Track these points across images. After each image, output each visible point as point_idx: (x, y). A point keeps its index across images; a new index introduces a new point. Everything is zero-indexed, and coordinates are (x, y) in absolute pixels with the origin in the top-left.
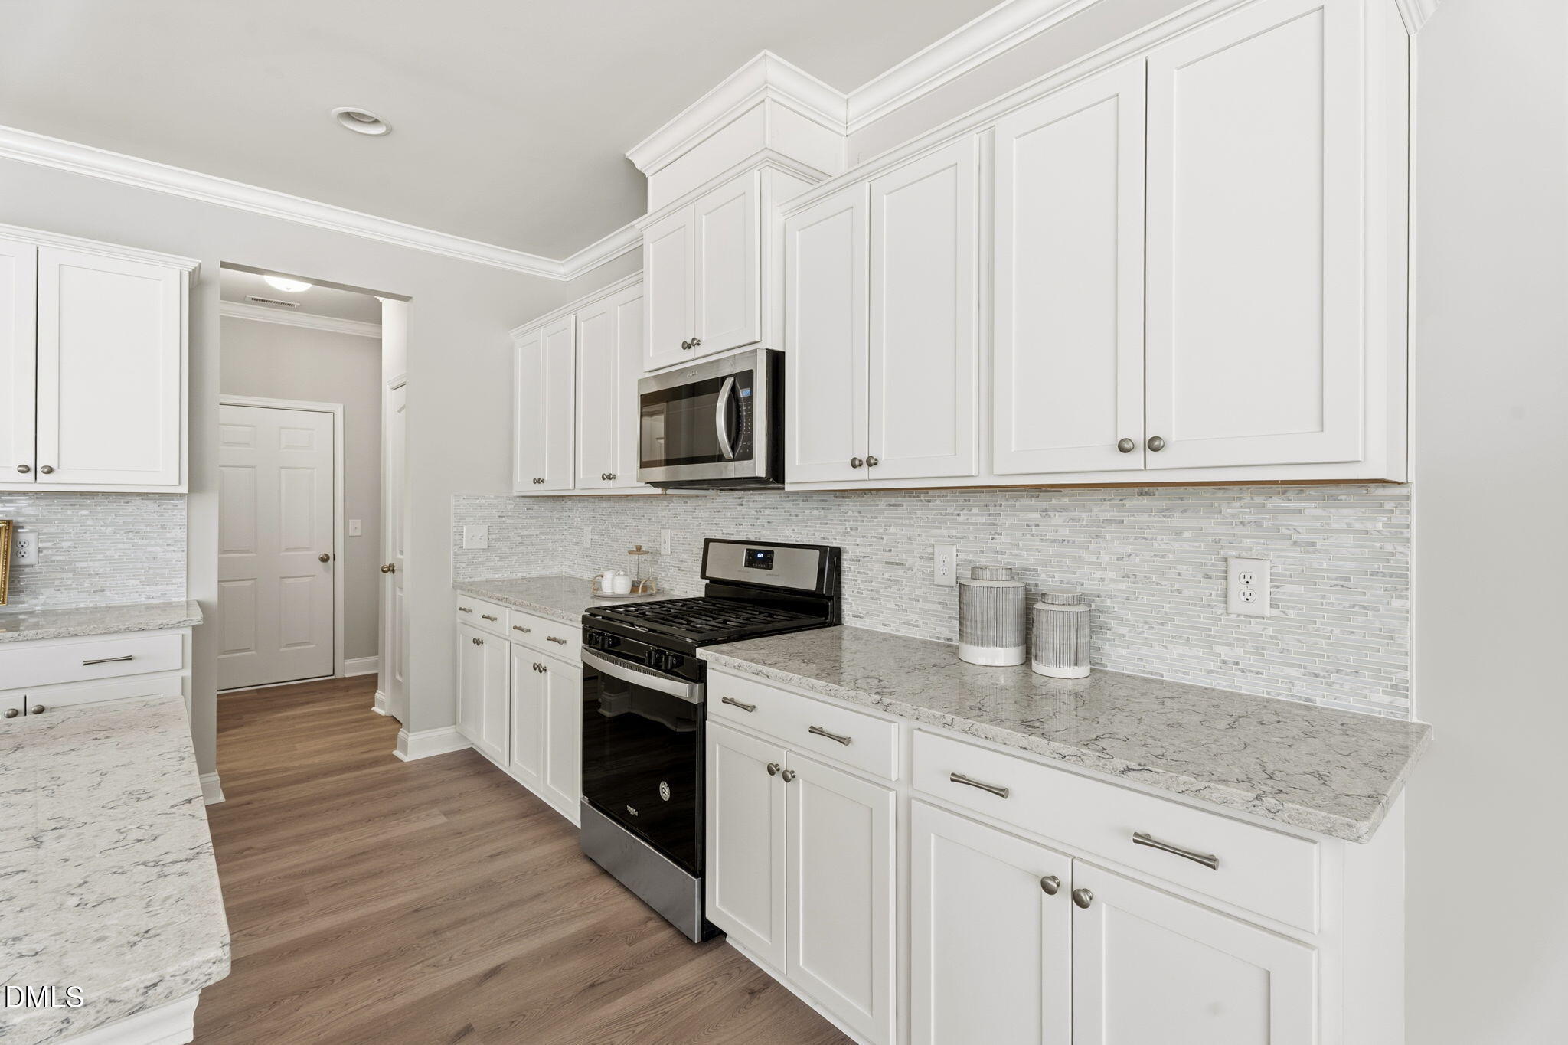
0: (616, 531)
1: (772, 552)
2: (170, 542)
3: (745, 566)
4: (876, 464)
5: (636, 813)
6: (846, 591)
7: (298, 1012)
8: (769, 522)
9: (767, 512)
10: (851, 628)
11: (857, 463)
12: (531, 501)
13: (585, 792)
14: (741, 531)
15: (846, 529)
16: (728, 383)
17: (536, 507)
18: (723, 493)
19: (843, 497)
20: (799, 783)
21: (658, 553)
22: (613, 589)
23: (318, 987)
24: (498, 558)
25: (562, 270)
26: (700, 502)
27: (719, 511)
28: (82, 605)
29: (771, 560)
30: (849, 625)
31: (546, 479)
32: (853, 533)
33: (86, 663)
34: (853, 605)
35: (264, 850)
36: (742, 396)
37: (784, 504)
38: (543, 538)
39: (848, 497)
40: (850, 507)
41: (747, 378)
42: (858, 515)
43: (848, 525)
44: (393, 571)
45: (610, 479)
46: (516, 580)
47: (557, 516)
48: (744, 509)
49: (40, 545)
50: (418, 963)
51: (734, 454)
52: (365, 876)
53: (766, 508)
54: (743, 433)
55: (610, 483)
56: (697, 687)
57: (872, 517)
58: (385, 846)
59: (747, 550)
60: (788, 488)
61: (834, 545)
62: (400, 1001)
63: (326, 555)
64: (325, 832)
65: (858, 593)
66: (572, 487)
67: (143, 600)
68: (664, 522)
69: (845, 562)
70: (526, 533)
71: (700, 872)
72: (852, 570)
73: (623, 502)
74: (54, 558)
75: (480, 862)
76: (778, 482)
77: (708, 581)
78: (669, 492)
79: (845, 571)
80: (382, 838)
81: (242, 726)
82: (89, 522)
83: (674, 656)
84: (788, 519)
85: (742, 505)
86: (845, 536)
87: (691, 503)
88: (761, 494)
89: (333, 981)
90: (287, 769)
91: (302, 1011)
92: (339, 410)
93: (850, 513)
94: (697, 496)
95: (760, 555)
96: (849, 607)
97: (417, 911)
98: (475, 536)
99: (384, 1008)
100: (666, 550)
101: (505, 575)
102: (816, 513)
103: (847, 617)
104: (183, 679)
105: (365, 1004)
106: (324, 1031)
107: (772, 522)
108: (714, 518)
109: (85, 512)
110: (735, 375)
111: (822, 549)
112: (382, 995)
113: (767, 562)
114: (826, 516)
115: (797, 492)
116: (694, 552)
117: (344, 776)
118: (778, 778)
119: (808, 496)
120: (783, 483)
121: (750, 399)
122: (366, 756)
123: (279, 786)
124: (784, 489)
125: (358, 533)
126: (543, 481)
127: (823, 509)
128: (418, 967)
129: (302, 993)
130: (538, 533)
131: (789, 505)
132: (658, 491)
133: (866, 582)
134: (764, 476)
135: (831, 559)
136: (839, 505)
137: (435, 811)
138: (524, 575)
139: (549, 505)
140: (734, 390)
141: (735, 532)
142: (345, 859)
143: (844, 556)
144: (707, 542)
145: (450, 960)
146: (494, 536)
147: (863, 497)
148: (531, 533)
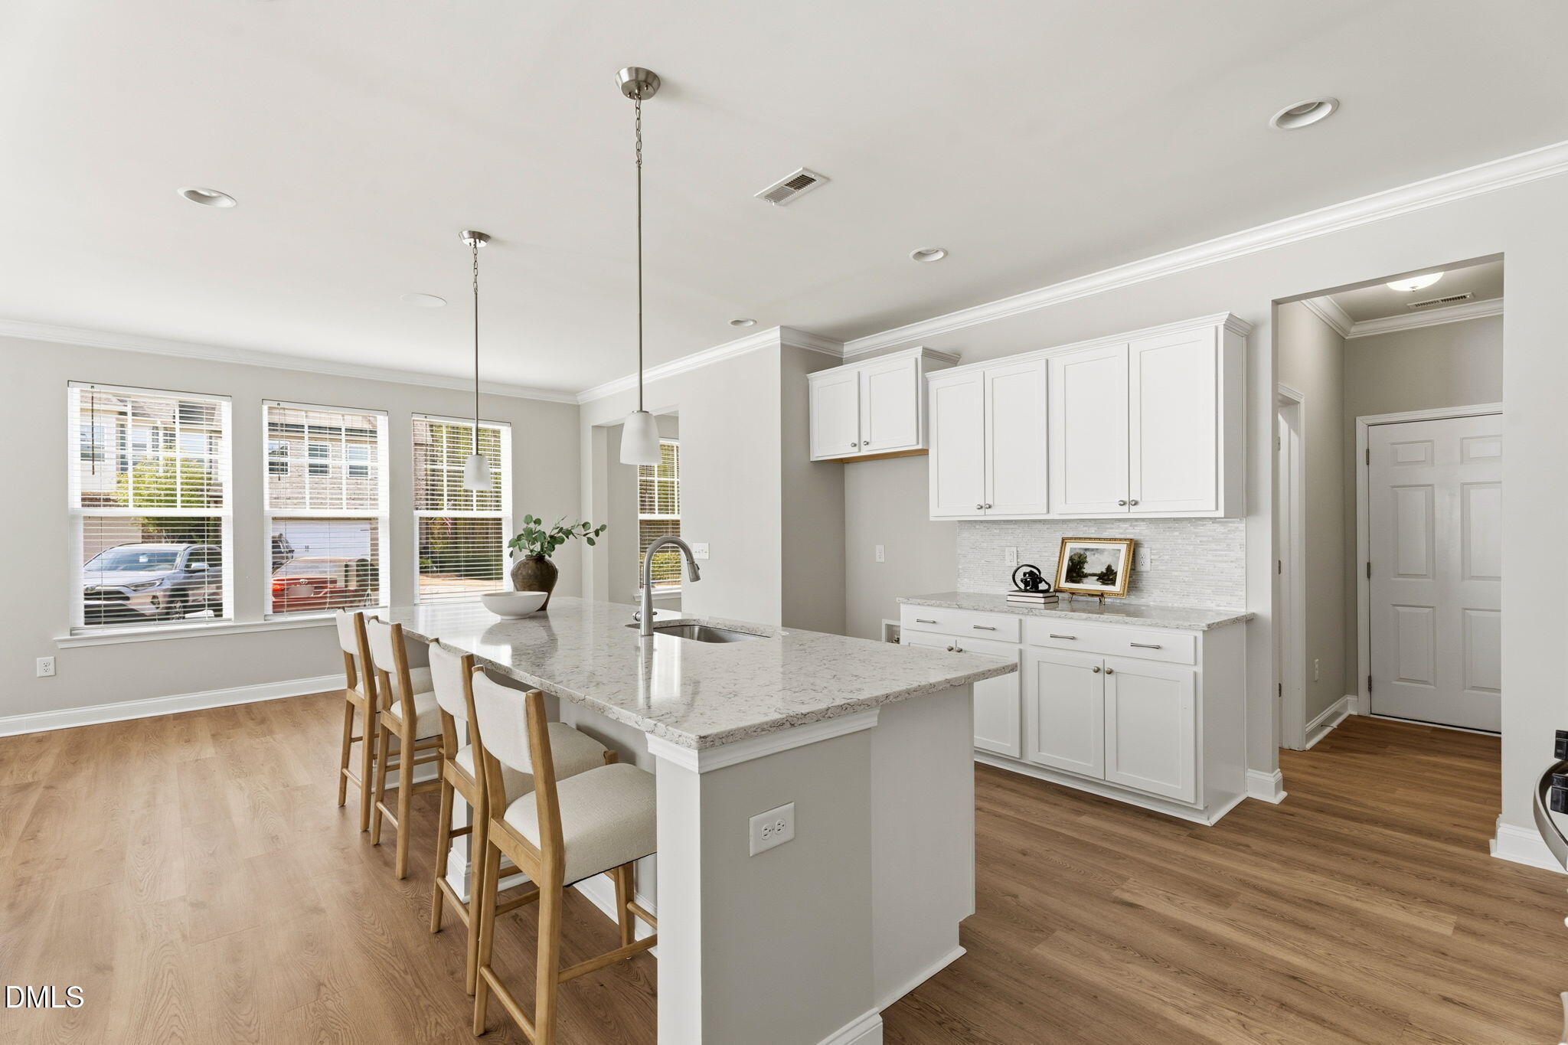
2: (1232, 559)
7: (1127, 965)
23: (1156, 962)
28: (1176, 605)
33: (1133, 645)
35: (1255, 853)
49: (1152, 557)
50: (1235, 1012)
52: (1296, 921)
58: (1350, 914)
62: (1186, 1021)
64: (1312, 868)
74: (1160, 568)
75: (1424, 993)
80: (1358, 905)
81: (1376, 754)
82: (1180, 541)
89: (1169, 967)
90: (1361, 805)
91: (1130, 966)
97: (1295, 978)
99: (1171, 1013)
104: (1195, 674)
105: (1165, 999)
106: (1122, 988)
109: (1177, 533)
112: (1181, 1004)
117: (1407, 837)
122: (1456, 830)
123: (1335, 815)
128: (1231, 1014)
129: (1143, 956)
137: (1452, 919)
142: (1299, 898)
145: (1262, 1034)
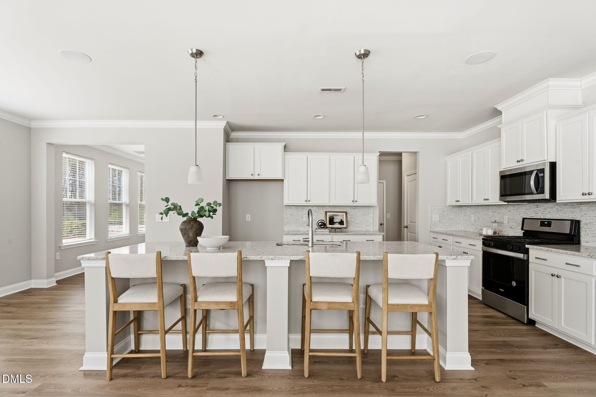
0: (484, 216)
1: (551, 222)
2: (370, 217)
3: (540, 226)
4: (591, 194)
5: (503, 291)
6: (582, 233)
8: (549, 213)
9: (549, 209)
10: (584, 246)
11: (584, 194)
12: (452, 207)
13: (483, 286)
14: (537, 216)
15: (582, 214)
16: (535, 172)
17: (454, 209)
18: (530, 204)
19: (581, 204)
20: (562, 279)
21: (502, 223)
22: (487, 233)
24: (442, 224)
25: (462, 135)
26: (520, 207)
27: (528, 209)
29: (551, 224)
30: (583, 245)
31: (460, 200)
32: (585, 215)
33: (367, 241)
34: (585, 238)
36: (540, 176)
37: (556, 207)
38: (456, 219)
39: (582, 204)
40: (584, 208)
41: (542, 171)
42: (587, 210)
43: (583, 213)
44: (407, 228)
45: (487, 200)
46: (448, 231)
47: (460, 212)
48: (538, 209)
51: (537, 192)
53: (548, 208)
54: (540, 186)
55: (487, 201)
56: (526, 255)
57: (593, 210)
59: (540, 221)
60: (557, 202)
61: (577, 219)
63: (381, 223)
65: (587, 234)
66: (471, 203)
67: (365, 230)
68: (504, 213)
69: (582, 225)
70: (451, 217)
71: (527, 305)
72: (585, 227)
73: (487, 207)
74: (351, 219)
76: (554, 200)
77: (524, 231)
78: (510, 203)
79: (581, 228)
83: (518, 247)
84: (557, 211)
85: (538, 207)
86: (582, 217)
87: (516, 207)
88: (546, 204)
92: (385, 182)
93: (584, 209)
94: (519, 205)
95: (546, 223)
96: (583, 239)
98: (436, 217)
100: (506, 222)
101: (444, 229)
102: (569, 209)
103: (582, 243)
107: (551, 212)
108: (526, 212)
110: (537, 170)
111: (572, 221)
113: (549, 225)
114: (573, 210)
115: (562, 203)
116: (518, 222)
118: (555, 278)
119: (566, 204)
120: (556, 200)
121: (543, 177)
124: (556, 202)
125: (389, 217)
126: (459, 201)
127: (572, 208)
130: (454, 217)
131: (558, 207)
132: (506, 203)
133: (590, 231)
134: (549, 198)
135: (576, 224)
136: (579, 207)
138: (450, 230)
139: (457, 208)
140: (537, 174)
141: (535, 216)
143: (581, 223)
144: (524, 219)
146: (441, 218)
147: (589, 204)
148: (452, 217)
